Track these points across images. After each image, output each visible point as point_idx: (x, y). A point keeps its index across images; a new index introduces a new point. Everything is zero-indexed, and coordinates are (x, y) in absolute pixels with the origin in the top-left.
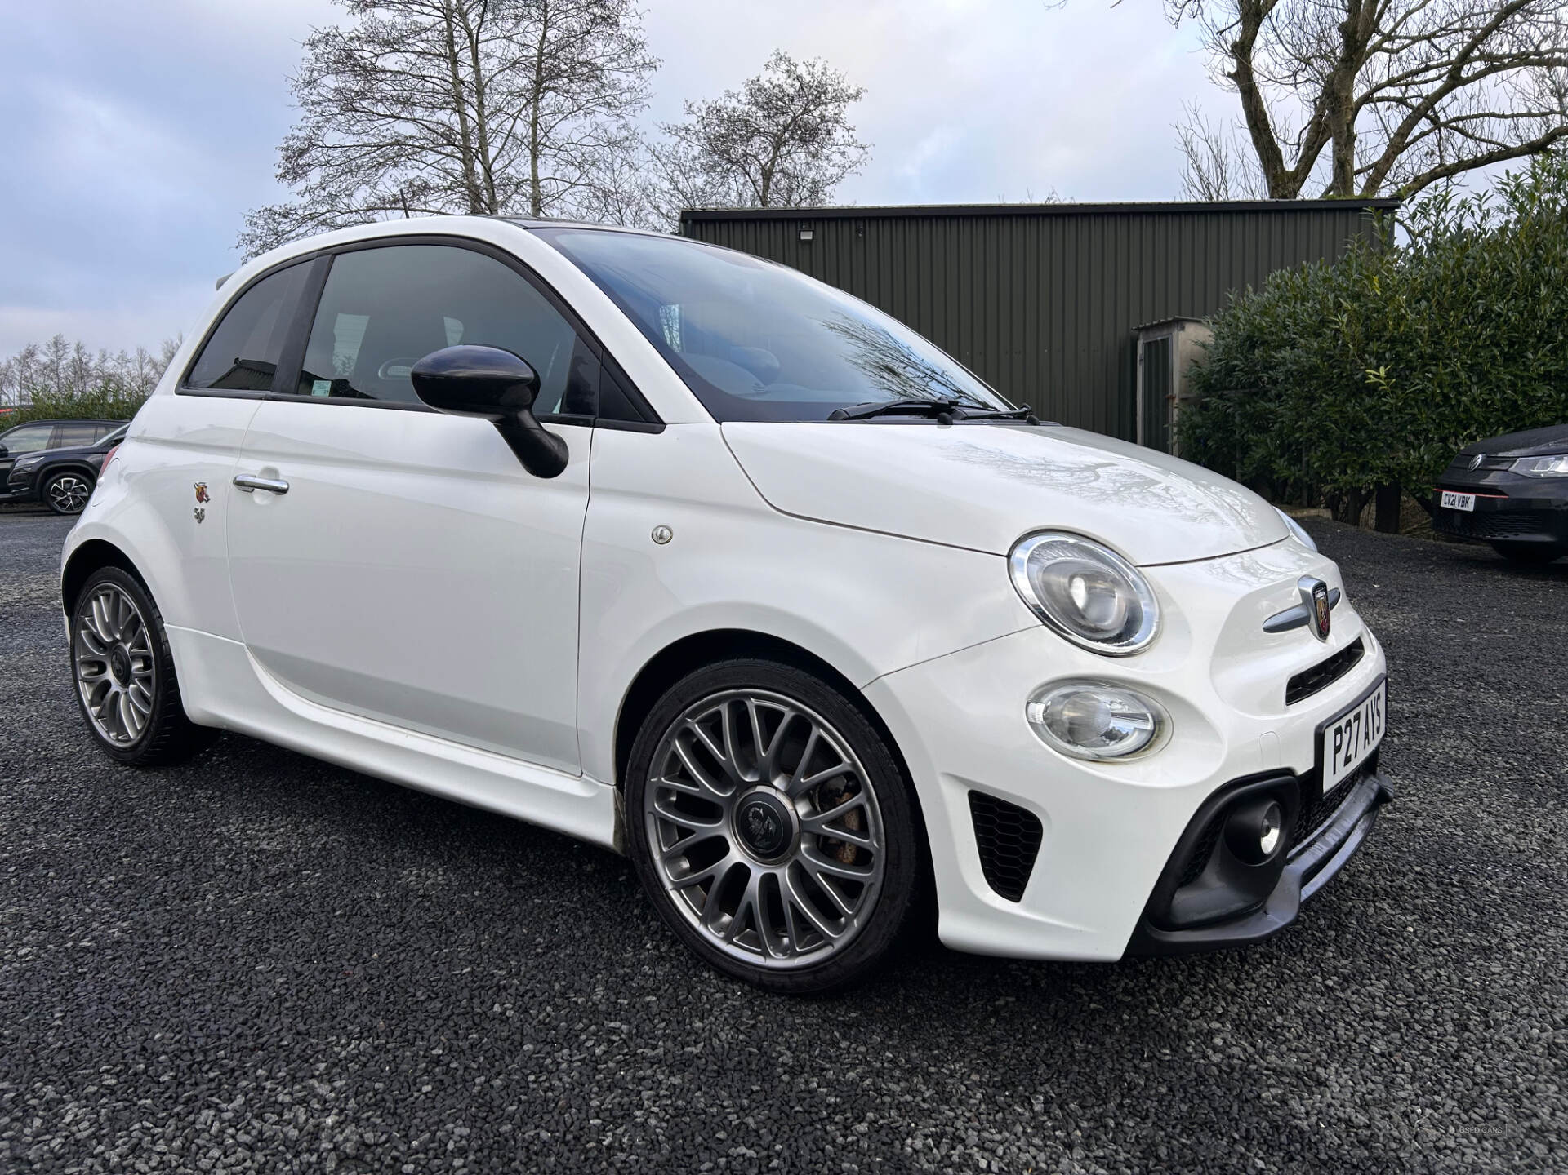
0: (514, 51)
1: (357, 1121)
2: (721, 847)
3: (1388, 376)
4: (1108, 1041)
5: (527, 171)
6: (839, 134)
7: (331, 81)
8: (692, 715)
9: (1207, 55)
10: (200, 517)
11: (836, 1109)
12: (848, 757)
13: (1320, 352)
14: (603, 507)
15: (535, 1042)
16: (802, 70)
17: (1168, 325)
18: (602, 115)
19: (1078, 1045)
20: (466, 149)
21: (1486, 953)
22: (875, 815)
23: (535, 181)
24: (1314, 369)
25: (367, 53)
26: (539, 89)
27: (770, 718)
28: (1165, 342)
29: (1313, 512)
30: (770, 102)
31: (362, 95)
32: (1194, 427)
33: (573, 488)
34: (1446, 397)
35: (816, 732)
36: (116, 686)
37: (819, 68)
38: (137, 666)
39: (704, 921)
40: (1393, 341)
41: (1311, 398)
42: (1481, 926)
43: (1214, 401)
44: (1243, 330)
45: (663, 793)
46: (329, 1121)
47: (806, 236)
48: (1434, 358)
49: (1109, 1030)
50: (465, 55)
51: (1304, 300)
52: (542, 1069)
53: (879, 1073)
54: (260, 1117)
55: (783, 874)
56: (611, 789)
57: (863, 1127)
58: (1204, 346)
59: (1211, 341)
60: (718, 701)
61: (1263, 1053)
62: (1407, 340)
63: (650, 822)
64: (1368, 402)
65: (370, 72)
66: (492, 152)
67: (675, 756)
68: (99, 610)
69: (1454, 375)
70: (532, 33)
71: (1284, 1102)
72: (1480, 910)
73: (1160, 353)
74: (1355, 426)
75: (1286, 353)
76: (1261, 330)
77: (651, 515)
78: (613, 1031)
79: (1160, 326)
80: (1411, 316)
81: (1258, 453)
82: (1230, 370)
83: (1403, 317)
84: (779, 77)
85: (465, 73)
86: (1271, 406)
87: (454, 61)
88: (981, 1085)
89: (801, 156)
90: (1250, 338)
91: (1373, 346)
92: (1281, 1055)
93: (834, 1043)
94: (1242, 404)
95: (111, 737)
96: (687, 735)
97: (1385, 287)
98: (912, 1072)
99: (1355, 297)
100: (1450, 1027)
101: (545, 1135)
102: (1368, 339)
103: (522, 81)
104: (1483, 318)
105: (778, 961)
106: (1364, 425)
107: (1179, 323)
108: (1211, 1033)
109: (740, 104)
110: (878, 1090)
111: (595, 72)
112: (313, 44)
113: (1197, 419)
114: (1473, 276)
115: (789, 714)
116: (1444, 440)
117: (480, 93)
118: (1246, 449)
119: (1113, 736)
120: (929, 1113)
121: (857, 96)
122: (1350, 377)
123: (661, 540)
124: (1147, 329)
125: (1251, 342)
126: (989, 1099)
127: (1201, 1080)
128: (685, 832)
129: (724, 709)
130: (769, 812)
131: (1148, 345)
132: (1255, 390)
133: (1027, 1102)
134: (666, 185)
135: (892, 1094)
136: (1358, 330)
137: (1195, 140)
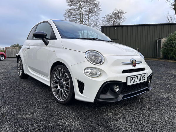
0: (86, 10)
5: (87, 23)
6: (123, 17)
7: (67, 14)
8: (55, 71)
9: (170, 6)
16: (119, 10)
17: (161, 38)
18: (96, 16)
20: (81, 21)
23: (88, 24)
25: (71, 11)
26: (89, 14)
28: (160, 40)
30: (114, 14)
31: (70, 15)
32: (163, 51)
37: (121, 10)
44: (170, 39)
47: (116, 28)
50: (81, 11)
58: (165, 41)
60: (57, 70)
65: (71, 13)
66: (83, 21)
70: (88, 8)
73: (160, 42)
79: (160, 39)
81: (171, 54)
84: (116, 11)
85: (81, 12)
87: (80, 11)
89: (118, 20)
96: (55, 74)
103: (87, 13)
109: (111, 15)
111: (95, 12)
112: (66, 10)
113: (164, 50)
115: (63, 71)
117: (82, 15)
118: (170, 54)
121: (125, 13)
125: (171, 40)
131: (158, 41)
132: (171, 46)
134: (102, 24)
137: (168, 16)
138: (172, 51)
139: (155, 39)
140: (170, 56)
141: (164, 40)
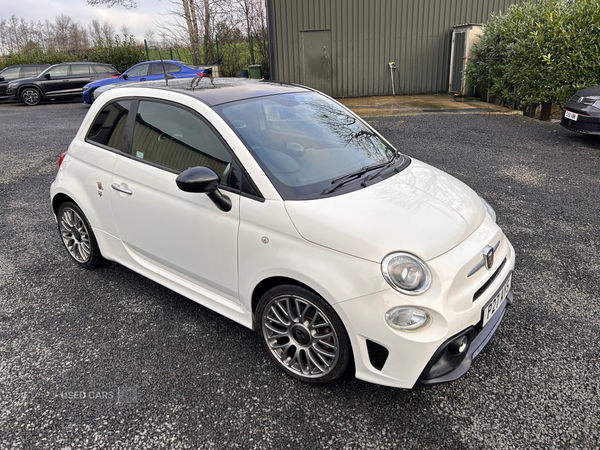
1: (181, 440)
2: (287, 340)
3: (551, 58)
4: (408, 405)
10: (101, 194)
11: (323, 434)
12: (328, 321)
13: (526, 46)
14: (244, 226)
15: (231, 406)
19: (398, 407)
21: (534, 362)
22: (336, 339)
24: (522, 53)
27: (303, 305)
28: (464, 34)
29: (516, 112)
33: (234, 217)
34: (574, 66)
35: (317, 313)
36: (76, 242)
38: (83, 237)
39: (282, 360)
40: (555, 42)
41: (520, 66)
42: (536, 350)
43: (481, 63)
44: (496, 32)
45: (268, 320)
46: (173, 439)
48: (571, 49)
49: (408, 401)
51: (522, 20)
52: (234, 417)
53: (336, 418)
54: (152, 438)
55: (307, 350)
56: (251, 313)
57: (331, 442)
59: (482, 35)
61: (455, 410)
62: (561, 41)
63: (264, 329)
64: (543, 67)
67: (271, 311)
68: (67, 216)
69: (578, 57)
71: (459, 431)
72: (536, 342)
73: (461, 38)
74: (536, 78)
75: (511, 45)
76: (503, 33)
77: (262, 233)
78: (255, 401)
80: (564, 31)
81: (497, 86)
82: (489, 50)
83: (561, 31)
86: (503, 67)
88: (367, 424)
90: (498, 36)
91: (547, 44)
92: (460, 411)
93: (323, 406)
94: (492, 65)
95: (77, 258)
97: (554, 19)
98: (346, 418)
99: (542, 21)
100: (516, 397)
101: (237, 445)
102: (546, 41)
104: (593, 32)
105: (305, 374)
106: (539, 77)
107: (470, 26)
108: (441, 401)
110: (336, 426)
113: (474, 69)
114: (591, 13)
116: (571, 83)
118: (492, 84)
119: (413, 323)
120: (350, 436)
122: (537, 57)
123: (264, 241)
124: (457, 27)
126: (369, 430)
127: (434, 421)
128: (275, 334)
129: (287, 300)
130: (302, 332)
131: (457, 34)
133: (380, 431)
135: (340, 427)
136: (542, 37)
138: (500, 74)
139: (446, 28)
140: (490, 92)
141: (474, 34)
